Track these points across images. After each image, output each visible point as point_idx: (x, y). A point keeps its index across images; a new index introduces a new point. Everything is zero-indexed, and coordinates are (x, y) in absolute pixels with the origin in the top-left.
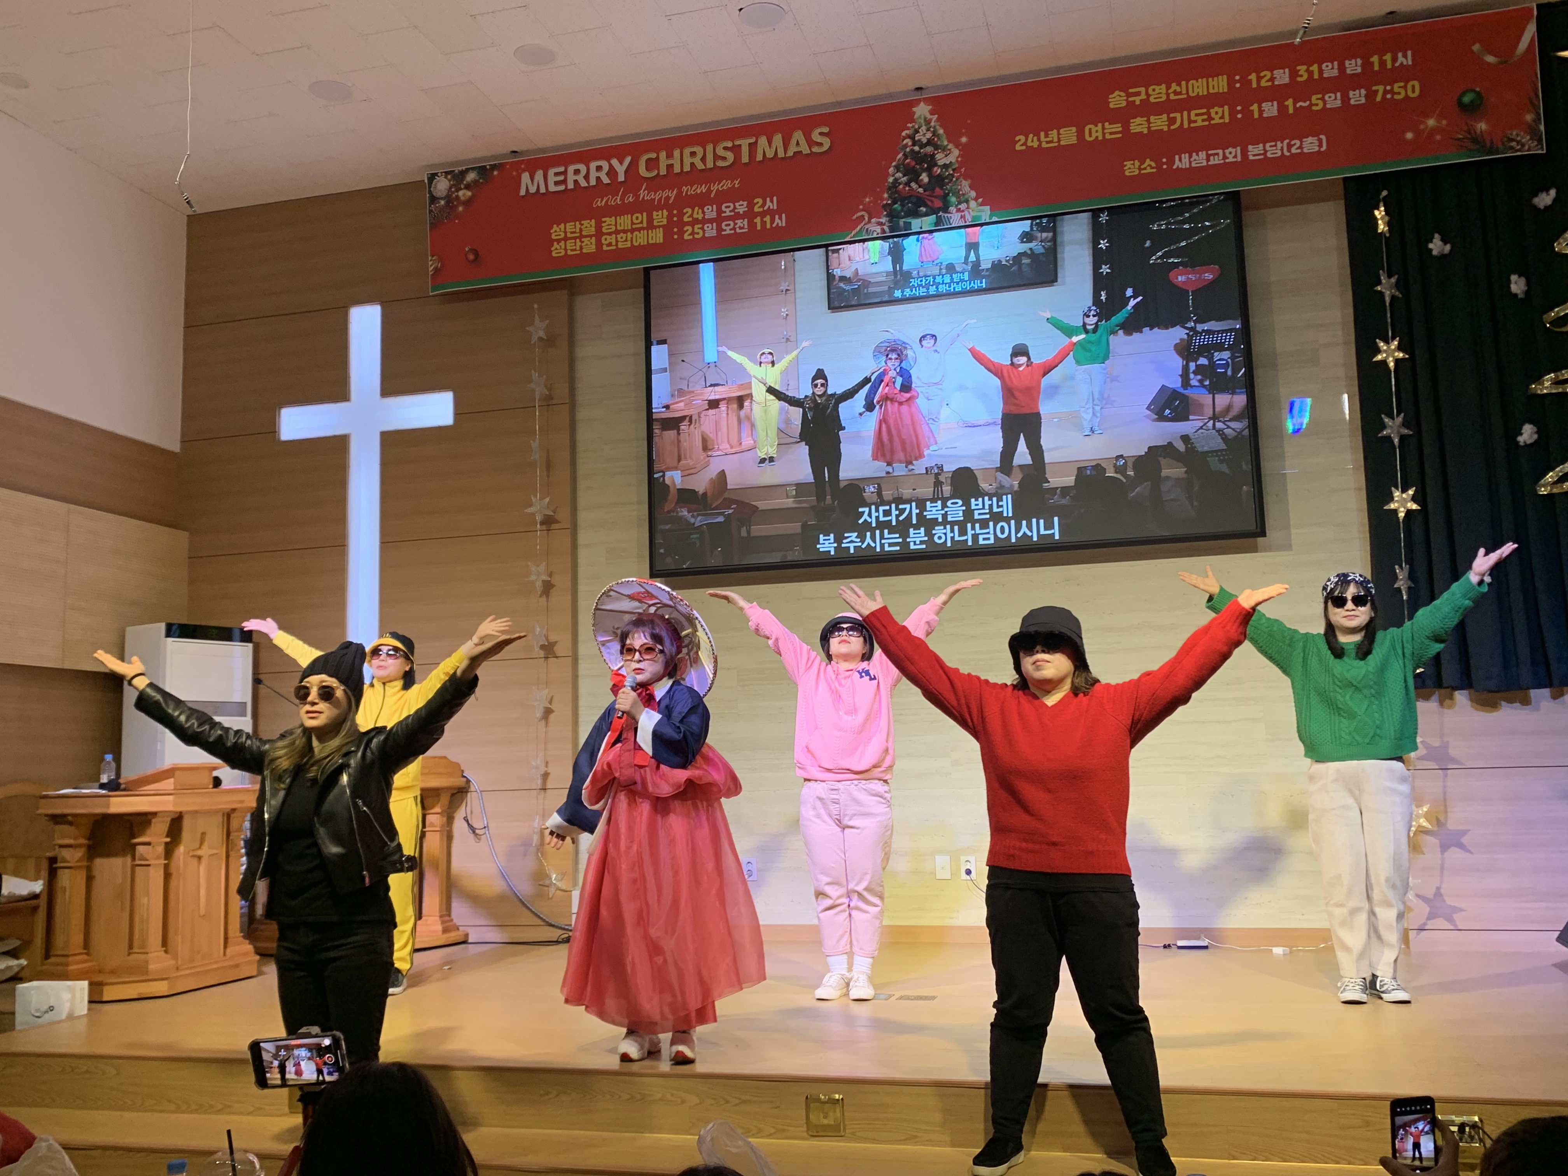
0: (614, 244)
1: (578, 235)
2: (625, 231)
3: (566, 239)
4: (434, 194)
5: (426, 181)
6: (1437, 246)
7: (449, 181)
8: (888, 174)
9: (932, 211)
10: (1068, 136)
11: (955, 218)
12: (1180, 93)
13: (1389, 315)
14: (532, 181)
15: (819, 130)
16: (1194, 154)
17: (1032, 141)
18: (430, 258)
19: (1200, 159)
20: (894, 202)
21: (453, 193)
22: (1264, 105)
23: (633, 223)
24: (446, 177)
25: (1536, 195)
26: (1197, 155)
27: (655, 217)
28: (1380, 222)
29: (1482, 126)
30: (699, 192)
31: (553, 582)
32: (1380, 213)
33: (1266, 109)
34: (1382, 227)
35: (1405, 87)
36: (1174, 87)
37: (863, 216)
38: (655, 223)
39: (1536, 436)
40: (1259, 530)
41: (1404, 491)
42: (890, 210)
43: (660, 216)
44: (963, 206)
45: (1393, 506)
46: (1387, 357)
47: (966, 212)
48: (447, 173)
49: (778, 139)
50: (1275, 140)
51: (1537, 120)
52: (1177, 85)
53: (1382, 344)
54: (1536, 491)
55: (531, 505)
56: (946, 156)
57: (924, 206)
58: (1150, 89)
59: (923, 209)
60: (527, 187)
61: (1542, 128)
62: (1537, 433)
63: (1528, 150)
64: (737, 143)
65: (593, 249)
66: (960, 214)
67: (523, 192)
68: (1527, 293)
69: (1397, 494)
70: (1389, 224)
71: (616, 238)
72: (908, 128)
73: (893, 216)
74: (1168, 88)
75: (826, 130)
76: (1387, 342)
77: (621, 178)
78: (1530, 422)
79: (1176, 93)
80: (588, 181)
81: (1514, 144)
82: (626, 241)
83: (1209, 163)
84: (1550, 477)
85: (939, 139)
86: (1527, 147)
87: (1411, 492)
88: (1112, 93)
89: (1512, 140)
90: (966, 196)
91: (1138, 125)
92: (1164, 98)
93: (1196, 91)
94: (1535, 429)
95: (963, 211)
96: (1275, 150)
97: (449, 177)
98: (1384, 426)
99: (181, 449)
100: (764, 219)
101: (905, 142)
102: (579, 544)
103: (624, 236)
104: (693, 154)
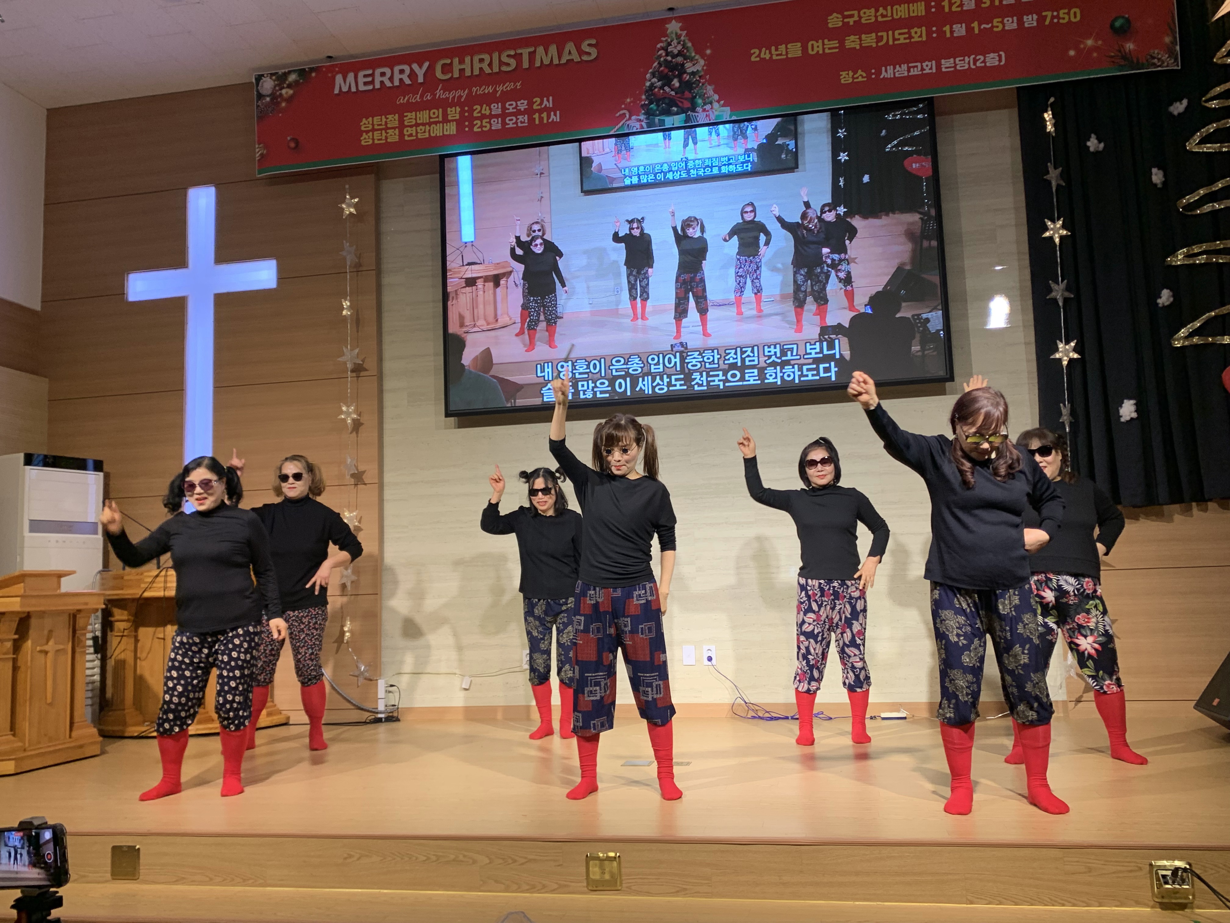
0: (414, 134)
1: (384, 127)
2: (424, 124)
3: (373, 130)
4: (261, 91)
5: (254, 81)
6: (1093, 144)
7: (274, 81)
8: (646, 79)
9: (683, 111)
10: (795, 50)
11: (701, 117)
12: (886, 16)
13: (1055, 200)
14: (345, 82)
15: (587, 42)
16: (897, 66)
17: (765, 54)
18: (257, 146)
19: (902, 71)
20: (651, 103)
21: (278, 91)
22: (954, 26)
23: (430, 118)
24: (271, 78)
25: (1171, 104)
26: (900, 66)
27: (449, 112)
28: (1048, 123)
29: (1130, 46)
30: (486, 92)
31: (361, 421)
32: (1048, 116)
33: (956, 30)
34: (1050, 128)
35: (1068, 14)
36: (881, 10)
37: (624, 114)
38: (450, 118)
39: (1172, 299)
40: (948, 376)
41: (1067, 342)
42: (647, 110)
43: (454, 112)
44: (708, 107)
45: (1057, 356)
46: (1054, 234)
47: (711, 112)
48: (272, 74)
49: (553, 49)
50: (964, 57)
51: (1174, 43)
52: (884, 9)
53: (1049, 223)
54: (1171, 344)
55: (344, 355)
56: (694, 65)
57: (675, 107)
58: (862, 12)
59: (675, 109)
60: (340, 88)
61: (1178, 48)
62: (1174, 296)
63: (1167, 66)
64: (519, 51)
65: (396, 139)
66: (705, 113)
67: (336, 91)
68: (1164, 183)
69: (1061, 346)
70: (1055, 125)
71: (416, 130)
72: (662, 42)
73: (649, 114)
74: (877, 11)
75: (593, 42)
76: (1053, 221)
77: (421, 80)
78: (1167, 289)
79: (883, 16)
80: (392, 82)
81: (1156, 61)
82: (425, 132)
83: (910, 74)
84: (1183, 332)
85: (688, 51)
86: (1166, 64)
87: (1073, 344)
88: (831, 15)
89: (1154, 58)
90: (710, 99)
91: (852, 42)
92: (873, 20)
93: (899, 14)
94: (1171, 294)
95: (708, 111)
96: (963, 63)
97: (274, 78)
98: (1050, 290)
99: (42, 307)
100: (542, 115)
101: (660, 52)
102: (384, 388)
103: (423, 128)
104: (481, 60)
